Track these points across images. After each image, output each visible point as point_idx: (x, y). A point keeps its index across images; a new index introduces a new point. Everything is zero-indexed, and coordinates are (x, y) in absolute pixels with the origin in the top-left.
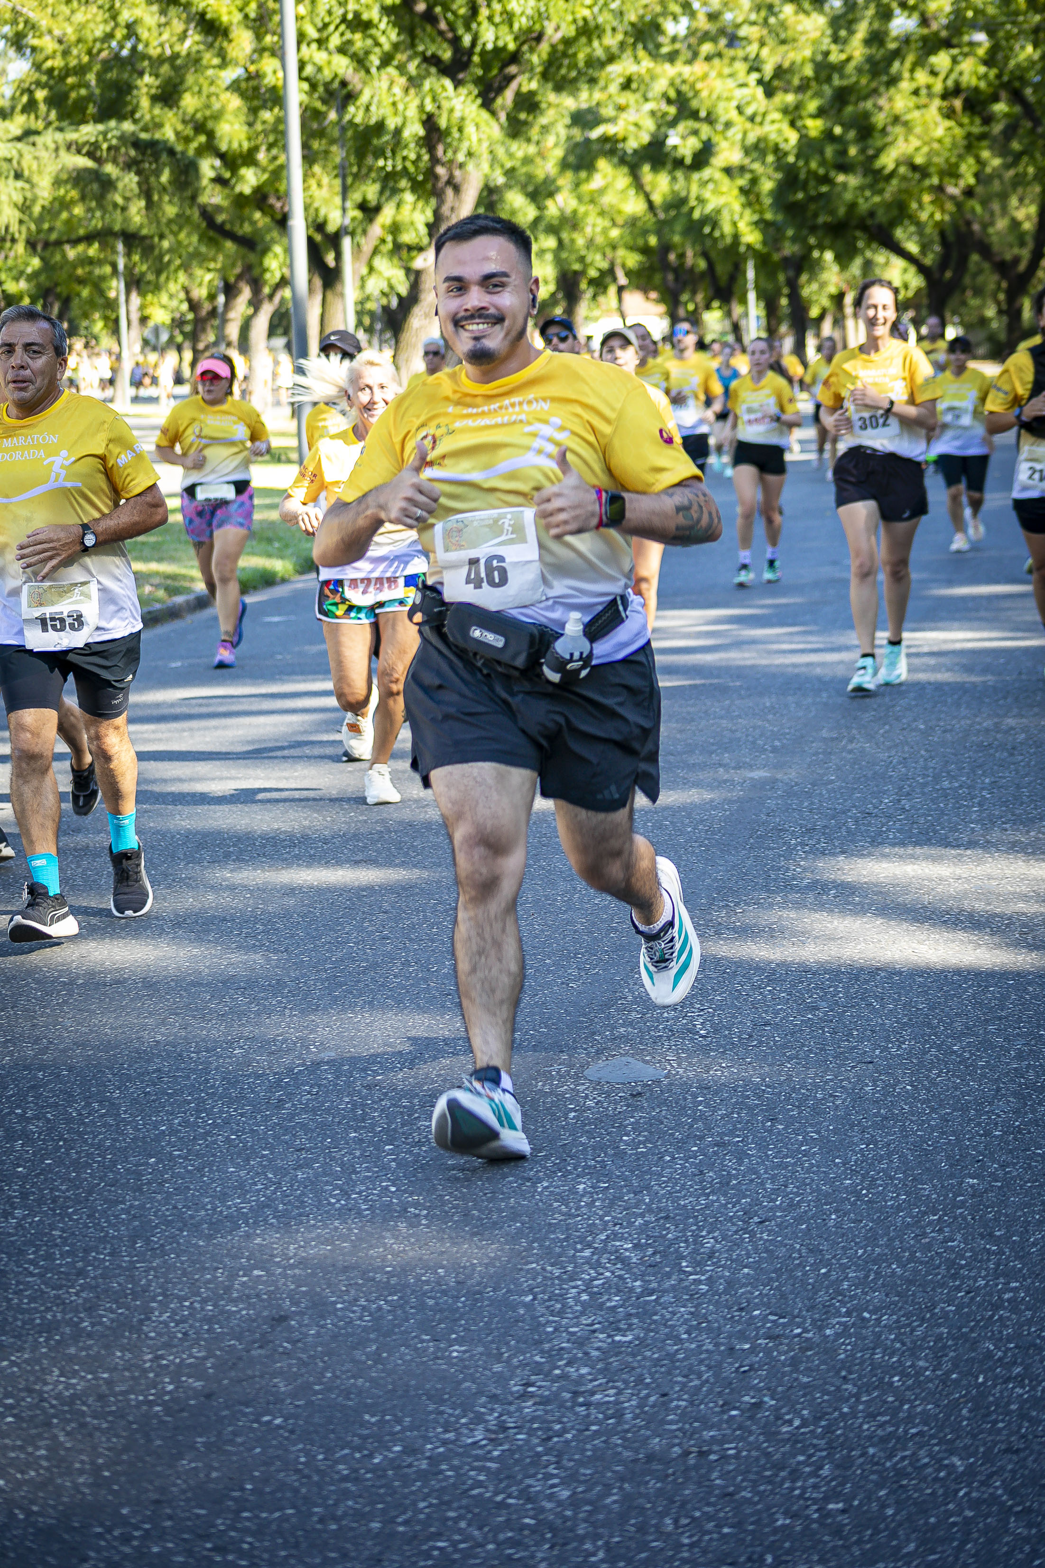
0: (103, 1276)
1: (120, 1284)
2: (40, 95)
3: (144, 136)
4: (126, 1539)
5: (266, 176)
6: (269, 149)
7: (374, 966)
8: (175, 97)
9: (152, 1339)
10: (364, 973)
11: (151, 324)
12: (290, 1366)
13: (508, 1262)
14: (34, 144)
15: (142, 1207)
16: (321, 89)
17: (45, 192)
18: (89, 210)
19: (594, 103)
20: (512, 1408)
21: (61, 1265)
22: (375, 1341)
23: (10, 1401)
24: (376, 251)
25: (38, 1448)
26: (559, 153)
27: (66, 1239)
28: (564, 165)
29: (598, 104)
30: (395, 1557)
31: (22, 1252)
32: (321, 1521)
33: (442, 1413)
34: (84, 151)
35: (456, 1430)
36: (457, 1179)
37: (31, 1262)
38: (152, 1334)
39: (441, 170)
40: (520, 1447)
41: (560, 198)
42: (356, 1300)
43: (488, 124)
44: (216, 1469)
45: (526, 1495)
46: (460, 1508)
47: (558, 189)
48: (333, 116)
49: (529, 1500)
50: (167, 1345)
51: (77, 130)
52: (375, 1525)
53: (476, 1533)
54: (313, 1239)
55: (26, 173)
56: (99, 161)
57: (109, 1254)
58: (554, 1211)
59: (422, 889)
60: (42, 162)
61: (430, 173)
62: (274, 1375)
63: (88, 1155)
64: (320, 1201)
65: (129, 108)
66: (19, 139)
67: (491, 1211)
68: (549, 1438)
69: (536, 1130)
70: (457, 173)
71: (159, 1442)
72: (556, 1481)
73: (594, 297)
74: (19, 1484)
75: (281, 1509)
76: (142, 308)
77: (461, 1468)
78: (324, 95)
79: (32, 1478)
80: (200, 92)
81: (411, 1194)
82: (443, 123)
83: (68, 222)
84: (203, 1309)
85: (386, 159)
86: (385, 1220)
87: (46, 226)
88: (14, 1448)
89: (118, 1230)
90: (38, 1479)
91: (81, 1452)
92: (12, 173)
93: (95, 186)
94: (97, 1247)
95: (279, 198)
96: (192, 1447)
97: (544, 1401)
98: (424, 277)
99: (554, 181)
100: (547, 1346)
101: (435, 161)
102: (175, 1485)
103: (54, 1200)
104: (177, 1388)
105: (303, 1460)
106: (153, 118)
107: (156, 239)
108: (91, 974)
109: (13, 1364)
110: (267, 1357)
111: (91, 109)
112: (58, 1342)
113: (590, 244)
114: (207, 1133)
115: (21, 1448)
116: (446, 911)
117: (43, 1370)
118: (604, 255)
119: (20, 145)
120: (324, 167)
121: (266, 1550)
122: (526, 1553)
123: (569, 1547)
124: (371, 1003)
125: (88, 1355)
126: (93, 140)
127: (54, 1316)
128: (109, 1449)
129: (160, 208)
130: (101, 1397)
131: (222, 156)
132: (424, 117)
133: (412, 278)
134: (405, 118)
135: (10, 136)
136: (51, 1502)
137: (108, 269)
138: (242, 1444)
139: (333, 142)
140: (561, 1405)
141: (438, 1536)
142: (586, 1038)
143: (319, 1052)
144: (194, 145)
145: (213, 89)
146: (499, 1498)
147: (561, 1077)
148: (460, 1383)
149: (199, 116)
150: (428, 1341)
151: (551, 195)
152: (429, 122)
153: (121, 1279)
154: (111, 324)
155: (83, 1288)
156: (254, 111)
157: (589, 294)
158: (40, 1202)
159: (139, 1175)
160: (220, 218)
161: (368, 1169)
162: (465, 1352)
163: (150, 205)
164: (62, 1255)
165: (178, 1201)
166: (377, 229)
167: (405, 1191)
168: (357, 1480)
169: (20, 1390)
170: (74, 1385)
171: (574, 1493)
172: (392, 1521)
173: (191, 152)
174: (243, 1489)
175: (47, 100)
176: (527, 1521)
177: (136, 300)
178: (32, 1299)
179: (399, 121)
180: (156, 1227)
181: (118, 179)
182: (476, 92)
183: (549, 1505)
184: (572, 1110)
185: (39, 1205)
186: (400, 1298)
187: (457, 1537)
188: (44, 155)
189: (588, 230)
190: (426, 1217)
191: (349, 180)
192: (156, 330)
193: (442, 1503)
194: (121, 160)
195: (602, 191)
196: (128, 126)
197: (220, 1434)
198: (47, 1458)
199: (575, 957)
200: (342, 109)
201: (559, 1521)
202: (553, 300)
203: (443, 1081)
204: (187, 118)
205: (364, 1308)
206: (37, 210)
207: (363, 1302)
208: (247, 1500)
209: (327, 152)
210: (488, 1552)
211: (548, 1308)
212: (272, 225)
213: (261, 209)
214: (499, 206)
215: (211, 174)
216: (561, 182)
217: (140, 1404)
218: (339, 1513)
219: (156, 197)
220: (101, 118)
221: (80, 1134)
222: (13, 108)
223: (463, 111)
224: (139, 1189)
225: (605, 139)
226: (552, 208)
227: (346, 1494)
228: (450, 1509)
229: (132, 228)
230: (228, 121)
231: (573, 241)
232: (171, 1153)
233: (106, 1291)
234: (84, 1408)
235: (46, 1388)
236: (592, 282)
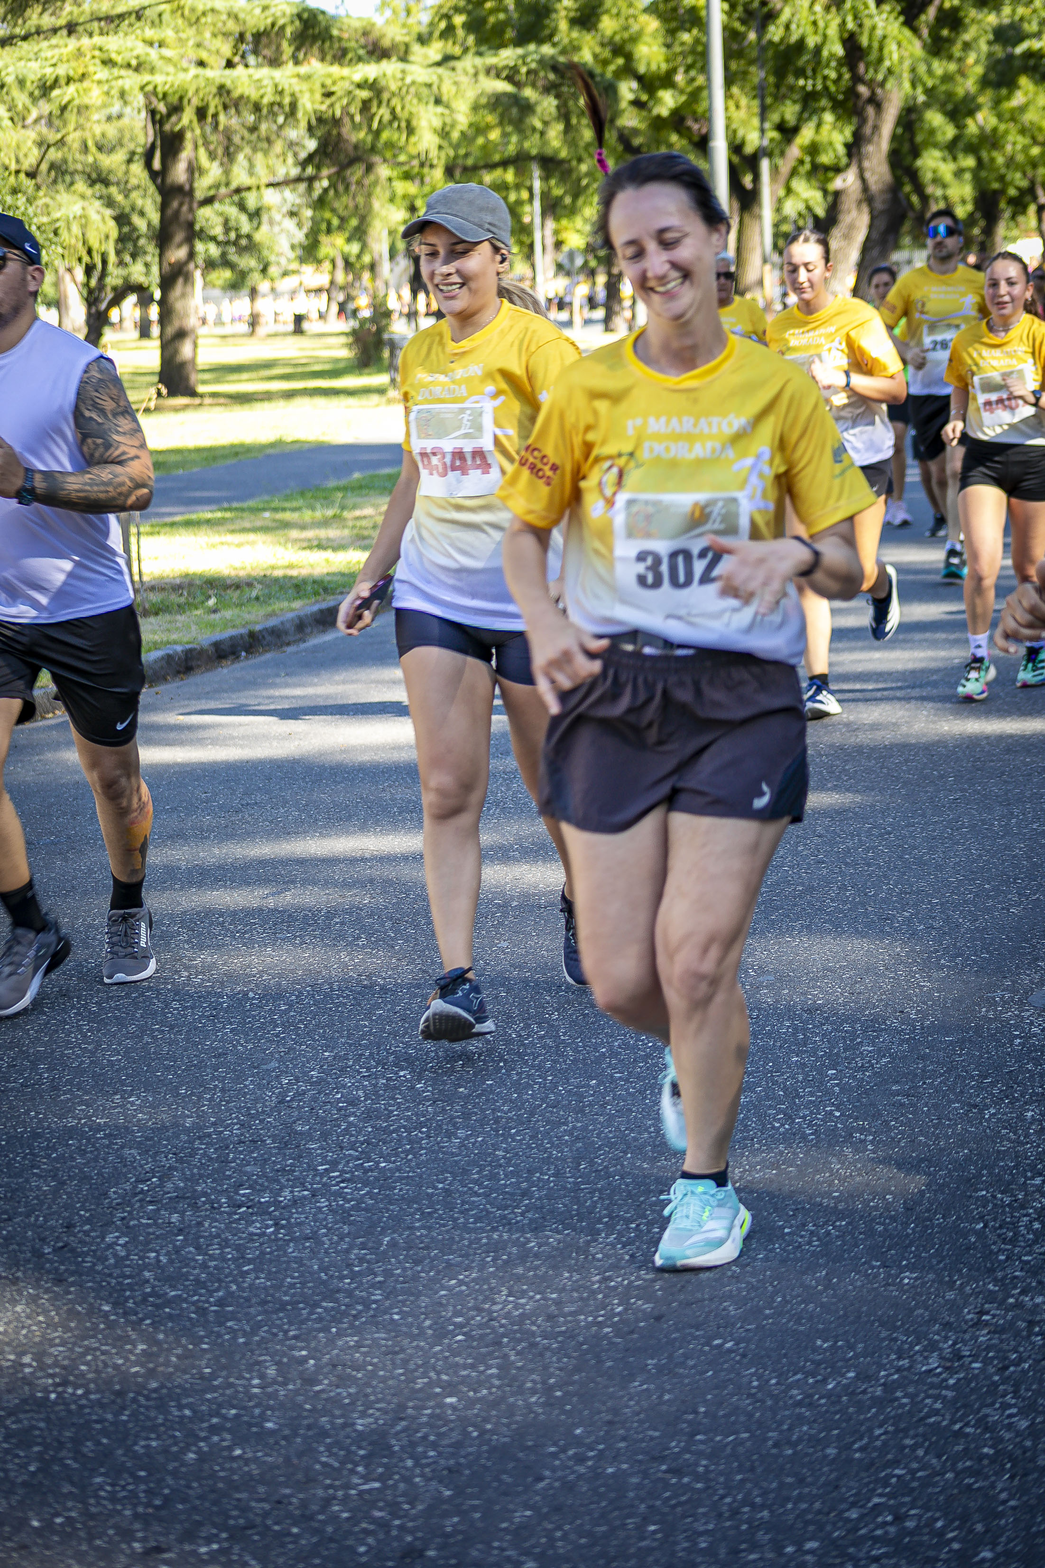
0: (548, 1197)
1: (565, 1206)
2: (459, 20)
3: (562, 59)
4: (580, 1459)
5: (683, 98)
6: (687, 71)
7: (811, 889)
8: (593, 19)
9: (599, 1260)
10: (800, 896)
11: (565, 248)
12: (739, 1290)
13: (958, 1188)
14: (453, 69)
15: (585, 1128)
16: (740, 9)
17: (463, 118)
18: (505, 135)
19: (1017, 18)
20: (967, 1336)
21: (505, 1185)
22: (825, 1266)
23: (460, 1319)
24: (794, 173)
25: (489, 1367)
26: (979, 70)
27: (510, 1159)
28: (985, 82)
29: (1022, 19)
30: (852, 1484)
31: (465, 1172)
32: (776, 1445)
33: (896, 1340)
34: (504, 74)
35: (910, 1357)
36: (902, 1105)
37: (476, 1182)
38: (600, 1256)
39: (863, 90)
40: (976, 1377)
41: (980, 116)
42: (804, 1225)
43: (910, 42)
44: (669, 1392)
45: (983, 1424)
46: (916, 1436)
47: (978, 108)
48: (752, 36)
49: (986, 1429)
50: (615, 1267)
51: (496, 55)
52: (831, 1451)
53: (934, 1461)
54: (758, 1163)
55: (445, 98)
56: (518, 85)
57: (554, 1175)
58: (1002, 1138)
59: (856, 814)
60: (462, 87)
61: (852, 93)
62: (723, 1298)
63: (528, 1076)
64: (764, 1125)
65: (547, 32)
66: (439, 64)
67: (938, 1138)
68: (1006, 1368)
69: (981, 1057)
70: (879, 91)
71: (609, 1364)
72: (1014, 1411)
73: (1013, 217)
74: (472, 1403)
75: (736, 1433)
76: (556, 232)
77: (917, 1395)
78: (743, 16)
79: (484, 1397)
80: (618, 14)
81: (856, 1119)
82: (864, 41)
83: (484, 147)
84: (649, 1231)
85: (806, 78)
86: (830, 1145)
87: (462, 152)
88: (465, 1367)
89: (562, 1152)
90: (491, 1398)
91: (532, 1371)
92: (432, 100)
93: (514, 111)
94: (541, 1168)
95: (696, 120)
96: (644, 1369)
97: (998, 1330)
98: (843, 198)
99: (974, 98)
100: (1000, 1275)
101: (857, 79)
102: (627, 1407)
103: (497, 1120)
104: (626, 1310)
105: (755, 1384)
106: (571, 42)
107: (574, 163)
108: (525, 896)
109: (461, 1283)
110: (716, 1280)
111: (510, 34)
112: (506, 1262)
113: (1011, 162)
114: (648, 1056)
115: (473, 1367)
116: (881, 835)
117: (491, 1289)
118: (1024, 174)
119: (440, 70)
120: (742, 88)
121: (721, 1473)
122: (986, 1483)
123: (1030, 1478)
124: (808, 927)
125: (535, 1275)
126: (512, 64)
127: (501, 1236)
128: (560, 1369)
129: (577, 131)
130: (550, 1317)
131: (640, 79)
132: (846, 35)
133: (830, 199)
134: (825, 36)
135: (431, 62)
136: (505, 1421)
137: (525, 195)
138: (693, 1367)
139: (751, 62)
140: (1017, 1334)
141: (896, 1463)
142: (1029, 964)
143: (758, 975)
144: (612, 68)
145: (631, 11)
146: (957, 1427)
147: (1005, 1003)
148: (912, 1310)
149: (617, 38)
150: (879, 1267)
151: (971, 113)
152: (850, 42)
153: (566, 1200)
154: (526, 250)
155: (528, 1209)
156: (672, 33)
157: (1007, 214)
158: (482, 1122)
159: (580, 1097)
160: (637, 141)
161: (811, 1094)
162: (916, 1279)
163: (568, 128)
164: (506, 1176)
165: (620, 1123)
166: (795, 151)
167: (850, 1116)
168: (811, 1405)
169: (470, 1309)
170: (524, 1305)
171: (1033, 1424)
172: (849, 1447)
173: (609, 75)
174: (696, 1412)
175: (465, 25)
176: (986, 1450)
177: (550, 224)
178: (478, 1219)
179: (818, 39)
180: (599, 1148)
181: (537, 103)
182: (899, 8)
183: (1007, 1436)
184: (1017, 1037)
185: (482, 1126)
186: (848, 1224)
187: (915, 1465)
188: (464, 80)
189: (1009, 148)
190: (872, 1142)
191: (769, 100)
192: (571, 255)
193: (897, 1431)
194: (540, 83)
195: (1023, 109)
196: (547, 50)
197: (670, 1357)
198: (499, 1377)
199: (1015, 882)
200: (762, 29)
201: (1019, 1452)
202: (971, 220)
203: (886, 1006)
204: (606, 40)
205: (812, 1232)
206: (455, 135)
207: (811, 1227)
208: (700, 1423)
209: (745, 73)
210: (947, 1480)
211: (999, 1236)
212: (690, 147)
213: (679, 132)
214: (917, 125)
215: (630, 96)
216: (981, 100)
217: (589, 1325)
218: (795, 1437)
219: (574, 121)
220: (520, 41)
221: (519, 1054)
222: (431, 34)
223: (885, 28)
224: (582, 1111)
225: (1029, 54)
226: (972, 127)
227: (800, 1420)
228: (907, 1437)
229: (549, 152)
230: (646, 43)
231: (992, 160)
232: (612, 1076)
233: (551, 1212)
234: (534, 1328)
235: (496, 1307)
236: (1012, 201)
